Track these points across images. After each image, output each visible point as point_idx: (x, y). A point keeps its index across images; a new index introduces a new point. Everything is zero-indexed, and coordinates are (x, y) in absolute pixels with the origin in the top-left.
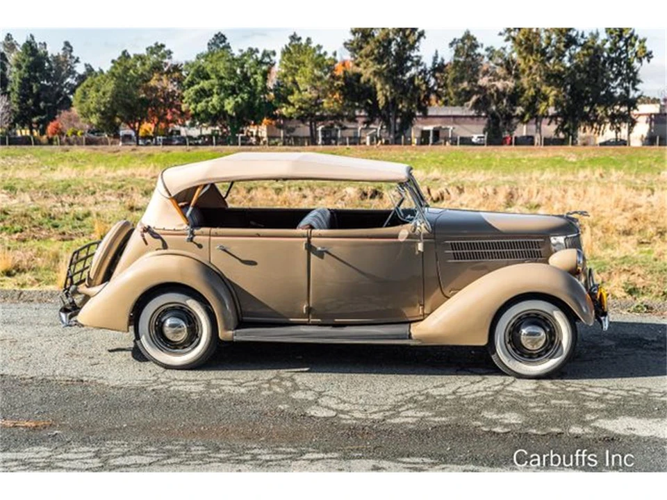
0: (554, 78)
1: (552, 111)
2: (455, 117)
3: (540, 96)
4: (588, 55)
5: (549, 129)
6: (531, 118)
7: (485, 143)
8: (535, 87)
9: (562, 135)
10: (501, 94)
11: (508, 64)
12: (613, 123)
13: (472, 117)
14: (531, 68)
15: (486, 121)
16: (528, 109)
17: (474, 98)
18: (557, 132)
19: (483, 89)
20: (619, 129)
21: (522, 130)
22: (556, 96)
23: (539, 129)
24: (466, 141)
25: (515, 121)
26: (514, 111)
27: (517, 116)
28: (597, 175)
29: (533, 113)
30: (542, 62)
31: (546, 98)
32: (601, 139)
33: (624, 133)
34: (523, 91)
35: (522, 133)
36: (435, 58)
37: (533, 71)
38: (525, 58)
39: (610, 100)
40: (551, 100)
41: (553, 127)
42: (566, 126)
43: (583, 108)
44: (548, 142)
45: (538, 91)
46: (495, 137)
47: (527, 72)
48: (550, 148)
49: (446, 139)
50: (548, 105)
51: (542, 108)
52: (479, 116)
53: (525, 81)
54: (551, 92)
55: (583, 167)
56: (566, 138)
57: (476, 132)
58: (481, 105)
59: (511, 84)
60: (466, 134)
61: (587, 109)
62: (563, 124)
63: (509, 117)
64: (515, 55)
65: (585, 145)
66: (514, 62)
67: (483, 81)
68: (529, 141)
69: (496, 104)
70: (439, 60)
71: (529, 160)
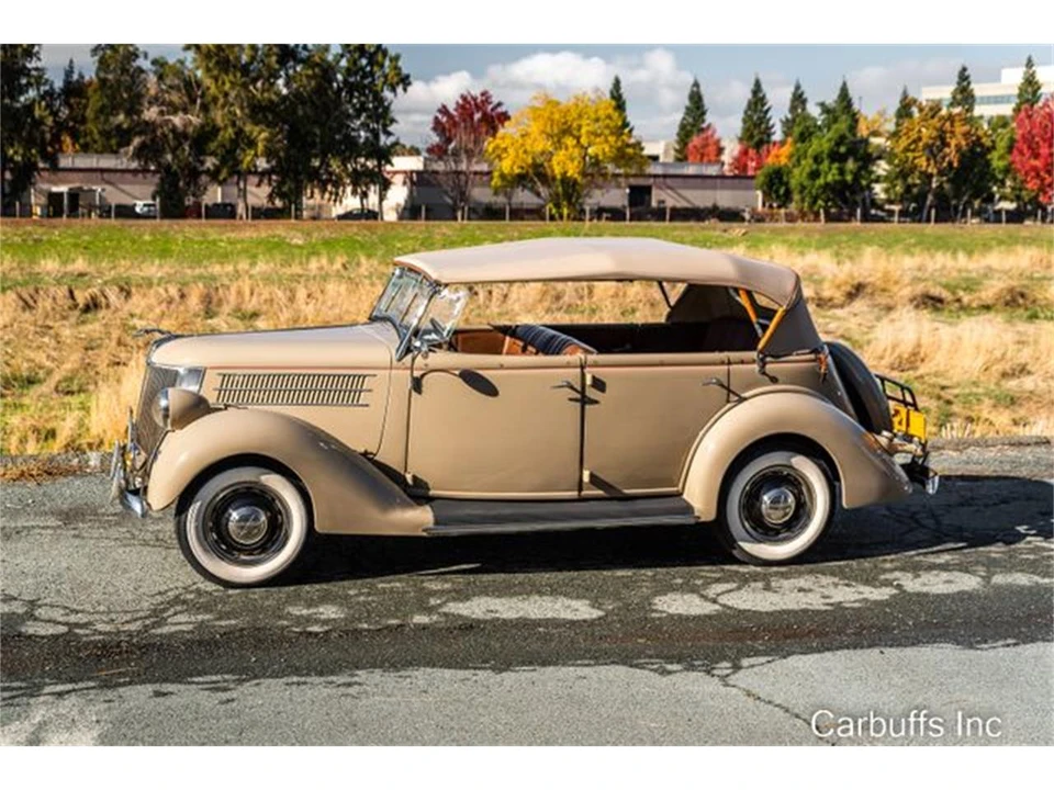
0: (258, 111)
1: (262, 164)
2: (102, 171)
3: (242, 140)
4: (314, 76)
5: (259, 194)
6: (231, 174)
7: (158, 215)
8: (234, 124)
9: (278, 203)
10: (180, 136)
11: (190, 86)
12: (355, 184)
13: (135, 172)
14: (226, 95)
15: (157, 179)
16: (224, 161)
17: (137, 141)
18: (271, 197)
19: (149, 126)
20: (365, 195)
21: (215, 195)
22: (267, 140)
23: (243, 193)
24: (126, 212)
25: (204, 179)
26: (202, 163)
27: (208, 172)
28: (338, 266)
29: (231, 170)
30: (245, 86)
31: (252, 144)
32: (338, 210)
33: (373, 200)
34: (216, 130)
35: (216, 198)
36: (69, 72)
37: (231, 99)
38: (216, 79)
39: (350, 149)
40: (261, 146)
41: (266, 190)
42: (285, 189)
43: (310, 161)
44: (258, 214)
45: (239, 132)
46: (174, 205)
47: (221, 101)
48: (262, 223)
49: (91, 208)
50: (256, 155)
51: (247, 159)
52: (145, 171)
53: (218, 116)
54: (261, 135)
55: (316, 253)
56: (285, 207)
57: (141, 197)
58: (146, 153)
59: (195, 120)
60: (126, 201)
61: (316, 163)
62: (281, 183)
63: (194, 174)
64: (199, 73)
65: (314, 218)
66: (199, 85)
67: (151, 114)
68: (225, 212)
69: (173, 151)
70: (75, 77)
71: (230, 242)
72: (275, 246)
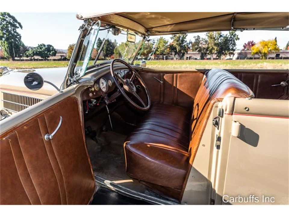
0: (215, 44)
2: (194, 54)
3: (213, 49)
4: (225, 39)
5: (215, 56)
6: (211, 54)
7: (200, 59)
8: (212, 46)
9: (217, 57)
10: (204, 48)
11: (206, 42)
12: (229, 54)
13: (197, 54)
14: (211, 42)
15: (200, 55)
16: (210, 52)
17: (198, 49)
18: (216, 57)
19: (200, 47)
20: (230, 56)
21: (209, 56)
23: (212, 56)
24: (196, 59)
25: (207, 54)
26: (207, 52)
27: (208, 53)
29: (211, 53)
30: (214, 41)
31: (214, 49)
32: (227, 58)
34: (209, 47)
36: (190, 40)
38: (210, 40)
39: (229, 50)
41: (216, 56)
42: (219, 55)
44: (214, 59)
45: (213, 48)
46: (202, 58)
47: (210, 43)
48: (215, 60)
49: (192, 59)
50: (215, 51)
51: (213, 51)
52: (199, 54)
53: (210, 45)
54: (216, 48)
55: (221, 64)
56: (218, 58)
57: (199, 57)
58: (199, 51)
59: (206, 46)
60: (196, 57)
61: (224, 52)
62: (218, 55)
63: (206, 54)
64: (208, 39)
65: (222, 59)
67: (200, 45)
68: (210, 59)
69: (203, 50)
71: (210, 63)
72: (216, 63)
